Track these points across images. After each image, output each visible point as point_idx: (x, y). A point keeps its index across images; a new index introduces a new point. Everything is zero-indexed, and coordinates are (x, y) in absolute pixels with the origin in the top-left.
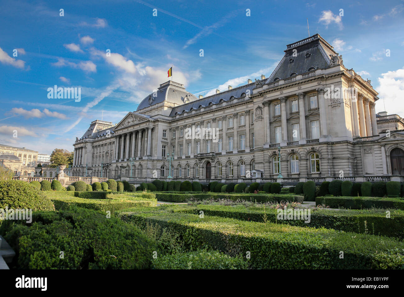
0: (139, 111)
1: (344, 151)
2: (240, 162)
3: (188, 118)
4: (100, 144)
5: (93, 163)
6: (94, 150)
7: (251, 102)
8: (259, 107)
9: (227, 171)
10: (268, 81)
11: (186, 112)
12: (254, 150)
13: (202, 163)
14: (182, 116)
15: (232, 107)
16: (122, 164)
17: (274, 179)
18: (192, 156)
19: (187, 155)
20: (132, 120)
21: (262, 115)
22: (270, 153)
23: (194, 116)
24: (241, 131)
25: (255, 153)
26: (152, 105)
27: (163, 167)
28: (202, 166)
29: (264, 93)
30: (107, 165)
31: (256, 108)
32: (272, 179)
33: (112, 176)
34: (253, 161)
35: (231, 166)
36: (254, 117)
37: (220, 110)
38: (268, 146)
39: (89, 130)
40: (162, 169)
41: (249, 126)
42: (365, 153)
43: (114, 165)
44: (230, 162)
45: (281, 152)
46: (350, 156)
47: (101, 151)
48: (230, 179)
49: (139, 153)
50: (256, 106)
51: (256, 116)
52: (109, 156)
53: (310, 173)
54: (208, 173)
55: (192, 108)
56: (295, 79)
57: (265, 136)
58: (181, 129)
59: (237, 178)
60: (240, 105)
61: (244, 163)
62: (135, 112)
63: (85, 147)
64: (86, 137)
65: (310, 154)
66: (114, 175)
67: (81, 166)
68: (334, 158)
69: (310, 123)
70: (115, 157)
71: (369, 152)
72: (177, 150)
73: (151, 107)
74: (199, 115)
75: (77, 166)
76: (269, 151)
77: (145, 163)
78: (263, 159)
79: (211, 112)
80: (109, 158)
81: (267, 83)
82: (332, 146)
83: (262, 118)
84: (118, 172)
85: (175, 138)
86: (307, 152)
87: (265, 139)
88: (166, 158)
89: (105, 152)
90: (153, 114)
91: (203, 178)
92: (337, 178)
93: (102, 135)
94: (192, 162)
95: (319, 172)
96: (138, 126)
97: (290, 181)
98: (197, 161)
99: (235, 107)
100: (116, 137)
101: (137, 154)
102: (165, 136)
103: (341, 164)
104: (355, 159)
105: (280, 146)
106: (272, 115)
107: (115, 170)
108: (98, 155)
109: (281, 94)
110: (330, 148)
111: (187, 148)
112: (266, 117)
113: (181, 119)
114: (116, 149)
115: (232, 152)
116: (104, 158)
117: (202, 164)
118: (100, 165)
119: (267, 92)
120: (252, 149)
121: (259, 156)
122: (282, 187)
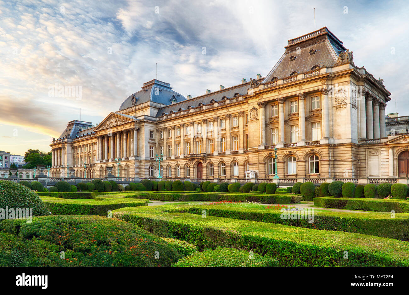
0: (122, 112)
1: (346, 153)
2: (233, 163)
3: (177, 119)
4: (80, 145)
5: (74, 164)
6: (74, 151)
7: (245, 103)
8: (254, 108)
9: (219, 171)
10: (265, 81)
11: (174, 113)
12: (248, 151)
13: (193, 163)
14: (169, 117)
15: (224, 108)
16: (107, 165)
17: (269, 180)
18: (182, 157)
19: (176, 156)
20: (115, 120)
21: (257, 116)
22: (266, 154)
23: (183, 117)
24: (234, 132)
25: (249, 154)
26: (136, 105)
27: (151, 167)
29: (260, 93)
30: (91, 166)
31: (251, 109)
32: (267, 179)
33: (97, 176)
34: (246, 162)
35: (224, 166)
36: (249, 118)
37: (211, 111)
38: (263, 148)
39: (66, 131)
40: (151, 169)
41: (243, 128)
42: (370, 156)
43: (98, 166)
45: (277, 154)
46: (353, 158)
47: (83, 152)
48: (222, 179)
49: (125, 153)
50: (251, 107)
51: (251, 117)
52: (92, 156)
53: (308, 174)
54: (199, 173)
55: (180, 109)
56: (295, 78)
57: (260, 138)
58: (170, 130)
59: (230, 178)
60: (233, 105)
61: (238, 164)
62: (117, 112)
63: (64, 147)
64: (64, 138)
65: (309, 155)
66: (99, 175)
67: (61, 167)
68: (335, 160)
69: (310, 125)
70: (99, 158)
71: (375, 154)
72: (166, 150)
73: (134, 107)
74: (189, 116)
75: (56, 167)
76: (265, 152)
77: (131, 163)
78: (258, 160)
79: (201, 113)
80: (92, 158)
81: (263, 83)
82: (333, 148)
83: (257, 119)
84: (103, 173)
85: (163, 138)
86: (305, 153)
87: (260, 140)
88: (154, 159)
89: (87, 153)
90: (138, 115)
91: (195, 178)
92: (338, 180)
93: (82, 136)
94: (182, 163)
95: (318, 174)
96: (122, 127)
97: (287, 181)
98: (187, 161)
99: (228, 108)
100: (98, 137)
101: (123, 154)
102: (152, 137)
103: (343, 166)
104: (358, 161)
105: (277, 148)
106: (268, 116)
107: (100, 171)
108: (79, 156)
109: (280, 95)
110: (331, 150)
111: (176, 148)
113: (169, 120)
114: (99, 149)
115: (225, 153)
116: (87, 159)
117: (192, 165)
118: (83, 166)
119: (263, 92)
120: (245, 150)
121: (253, 157)
122: (278, 187)
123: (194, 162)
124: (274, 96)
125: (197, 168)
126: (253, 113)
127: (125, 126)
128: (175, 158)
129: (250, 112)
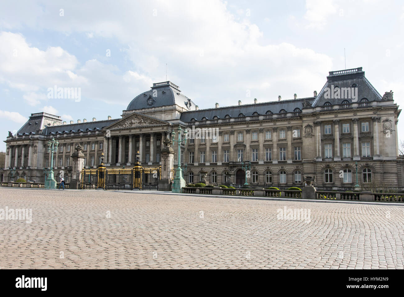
13: (233, 170)
28: (233, 174)
31: (306, 126)
44: (268, 171)
109: (336, 117)
112: (319, 135)
117: (233, 172)
123: (235, 169)
124: (331, 118)
125: (236, 175)
126: (308, 130)
127: (154, 129)
128: (210, 165)
129: (304, 129)
